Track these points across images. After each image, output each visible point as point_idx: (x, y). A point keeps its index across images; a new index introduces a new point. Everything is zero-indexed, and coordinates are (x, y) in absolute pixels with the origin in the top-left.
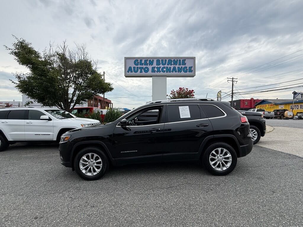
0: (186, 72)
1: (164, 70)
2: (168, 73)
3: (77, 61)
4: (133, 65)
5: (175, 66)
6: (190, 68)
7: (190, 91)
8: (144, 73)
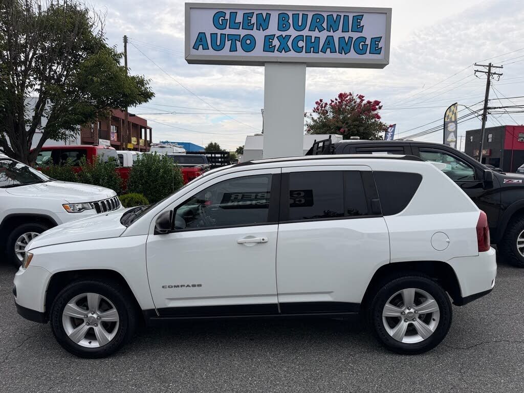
0: (361, 52)
1: (301, 44)
2: (312, 55)
3: (44, 8)
4: (209, 29)
5: (331, 33)
6: (376, 40)
7: (369, 102)
8: (240, 53)
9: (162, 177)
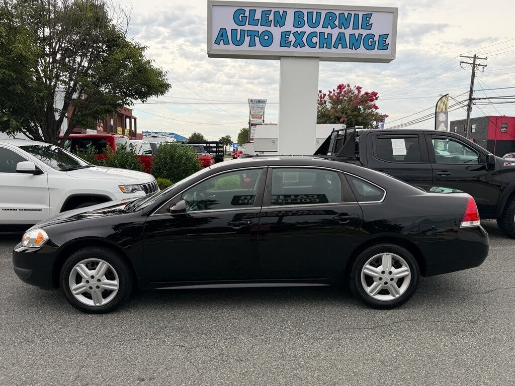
0: (370, 48)
6: (384, 37)
9: (185, 163)
